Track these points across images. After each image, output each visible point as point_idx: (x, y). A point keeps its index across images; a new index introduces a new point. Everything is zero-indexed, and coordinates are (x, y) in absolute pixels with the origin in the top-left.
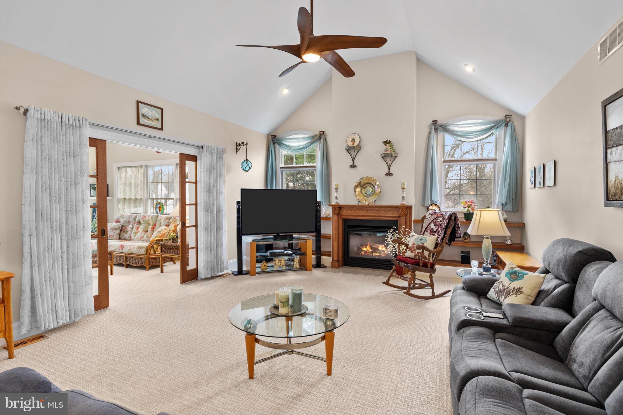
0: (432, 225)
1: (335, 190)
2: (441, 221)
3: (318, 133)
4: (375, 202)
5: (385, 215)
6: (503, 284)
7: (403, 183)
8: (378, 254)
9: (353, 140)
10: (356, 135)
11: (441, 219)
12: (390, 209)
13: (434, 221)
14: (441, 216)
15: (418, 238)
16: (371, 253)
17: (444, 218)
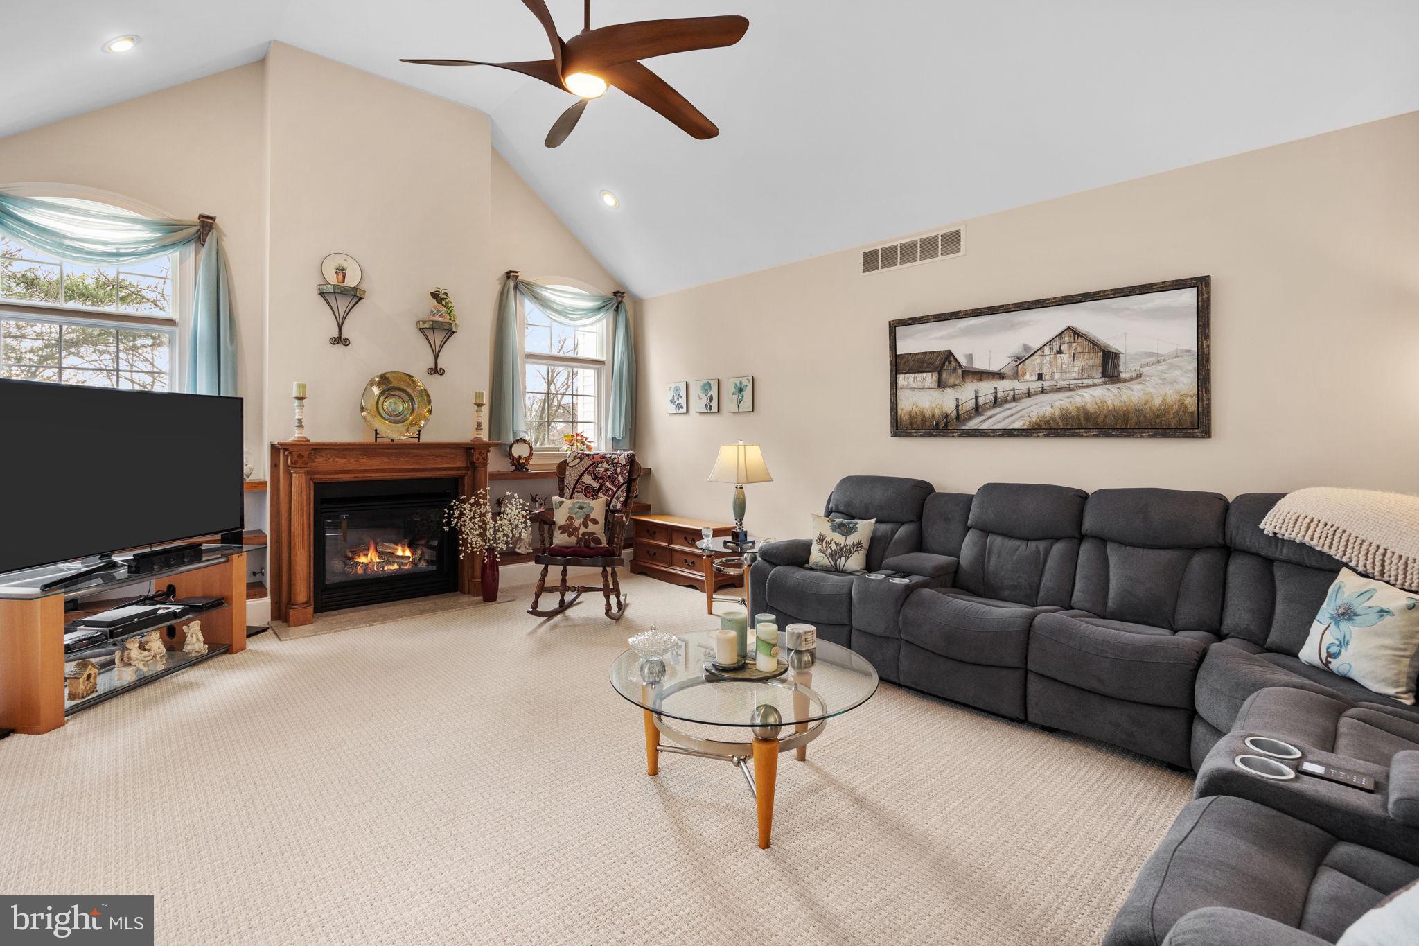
0: (587, 479)
1: (296, 402)
2: (607, 470)
4: (419, 434)
5: (440, 466)
6: (835, 543)
7: (480, 393)
8: (395, 567)
9: (341, 271)
10: (350, 260)
11: (605, 465)
12: (448, 451)
13: (591, 470)
14: (604, 460)
15: (573, 504)
16: (380, 565)
17: (612, 463)
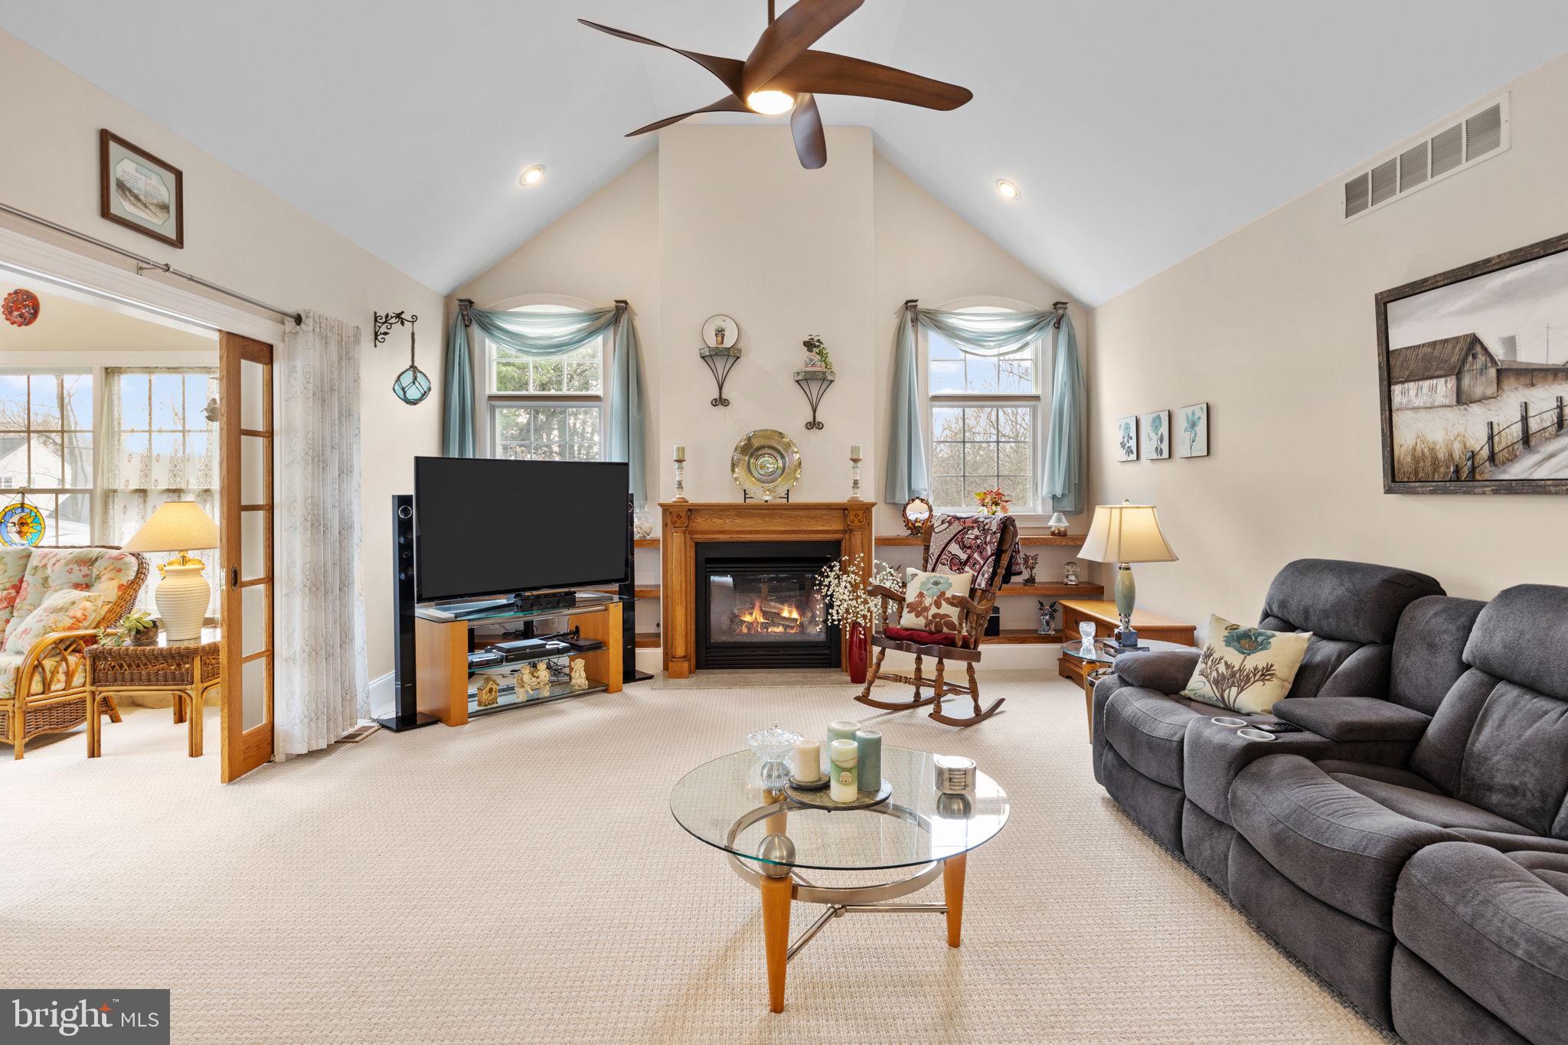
0: (954, 548)
1: (676, 465)
2: (977, 537)
3: (614, 304)
4: (788, 494)
5: (809, 529)
6: (1226, 663)
7: (856, 447)
8: (780, 629)
9: (720, 333)
10: (728, 320)
11: (976, 532)
12: (824, 512)
13: (958, 538)
14: (975, 525)
15: (928, 579)
16: (765, 626)
17: (984, 529)
